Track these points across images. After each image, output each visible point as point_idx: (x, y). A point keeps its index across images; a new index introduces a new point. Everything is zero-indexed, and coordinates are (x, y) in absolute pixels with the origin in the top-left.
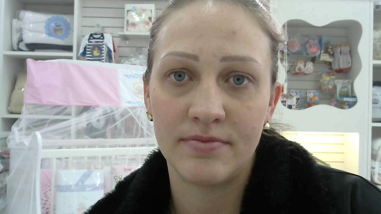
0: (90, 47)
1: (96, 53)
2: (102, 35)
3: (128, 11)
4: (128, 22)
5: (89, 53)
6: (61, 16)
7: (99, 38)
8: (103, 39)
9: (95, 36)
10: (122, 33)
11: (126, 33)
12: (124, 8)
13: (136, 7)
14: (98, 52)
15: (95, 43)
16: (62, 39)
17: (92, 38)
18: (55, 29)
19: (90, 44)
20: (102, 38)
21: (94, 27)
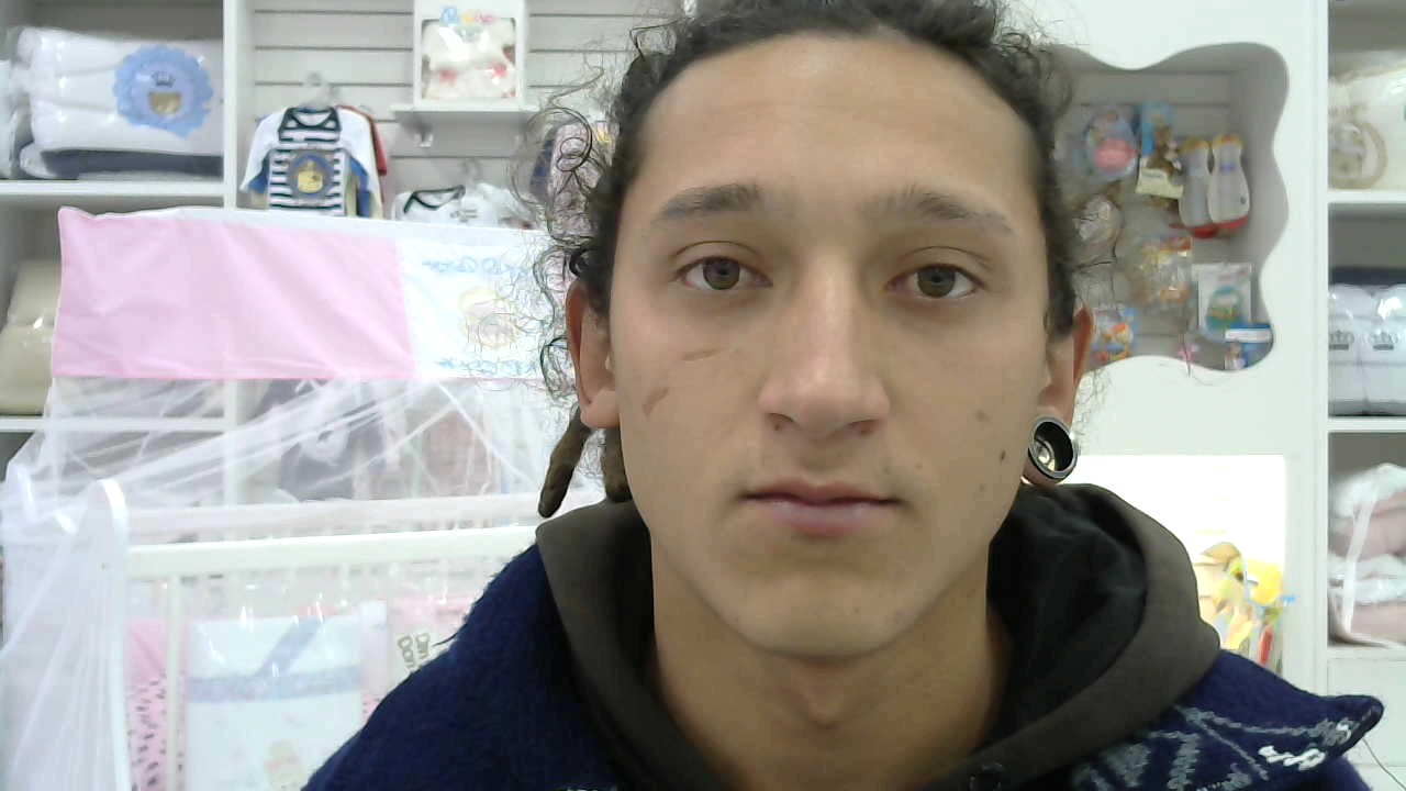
0: (284, 157)
1: (307, 181)
2: (334, 117)
3: (426, 23)
4: (426, 63)
5: (282, 179)
6: (173, 46)
7: (320, 127)
8: (337, 129)
9: (304, 119)
10: (406, 107)
11: (420, 105)
12: (410, 13)
13: (456, 11)
14: (315, 178)
15: (304, 145)
16: (182, 134)
17: (292, 124)
18: (151, 94)
19: (287, 146)
20: (331, 124)
21: (300, 84)
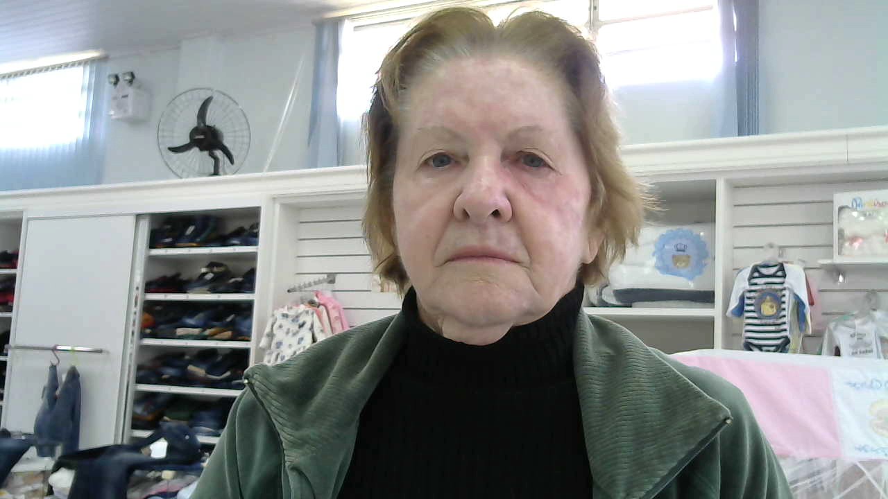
0: (752, 294)
1: (767, 309)
2: (782, 268)
3: (841, 209)
4: (841, 233)
5: (752, 308)
6: (686, 228)
7: (774, 276)
8: (784, 276)
9: (764, 271)
10: (828, 261)
11: (838, 260)
12: (832, 202)
14: (772, 307)
15: (764, 287)
17: (756, 274)
18: (674, 257)
19: (753, 288)
20: (780, 273)
21: (762, 247)
